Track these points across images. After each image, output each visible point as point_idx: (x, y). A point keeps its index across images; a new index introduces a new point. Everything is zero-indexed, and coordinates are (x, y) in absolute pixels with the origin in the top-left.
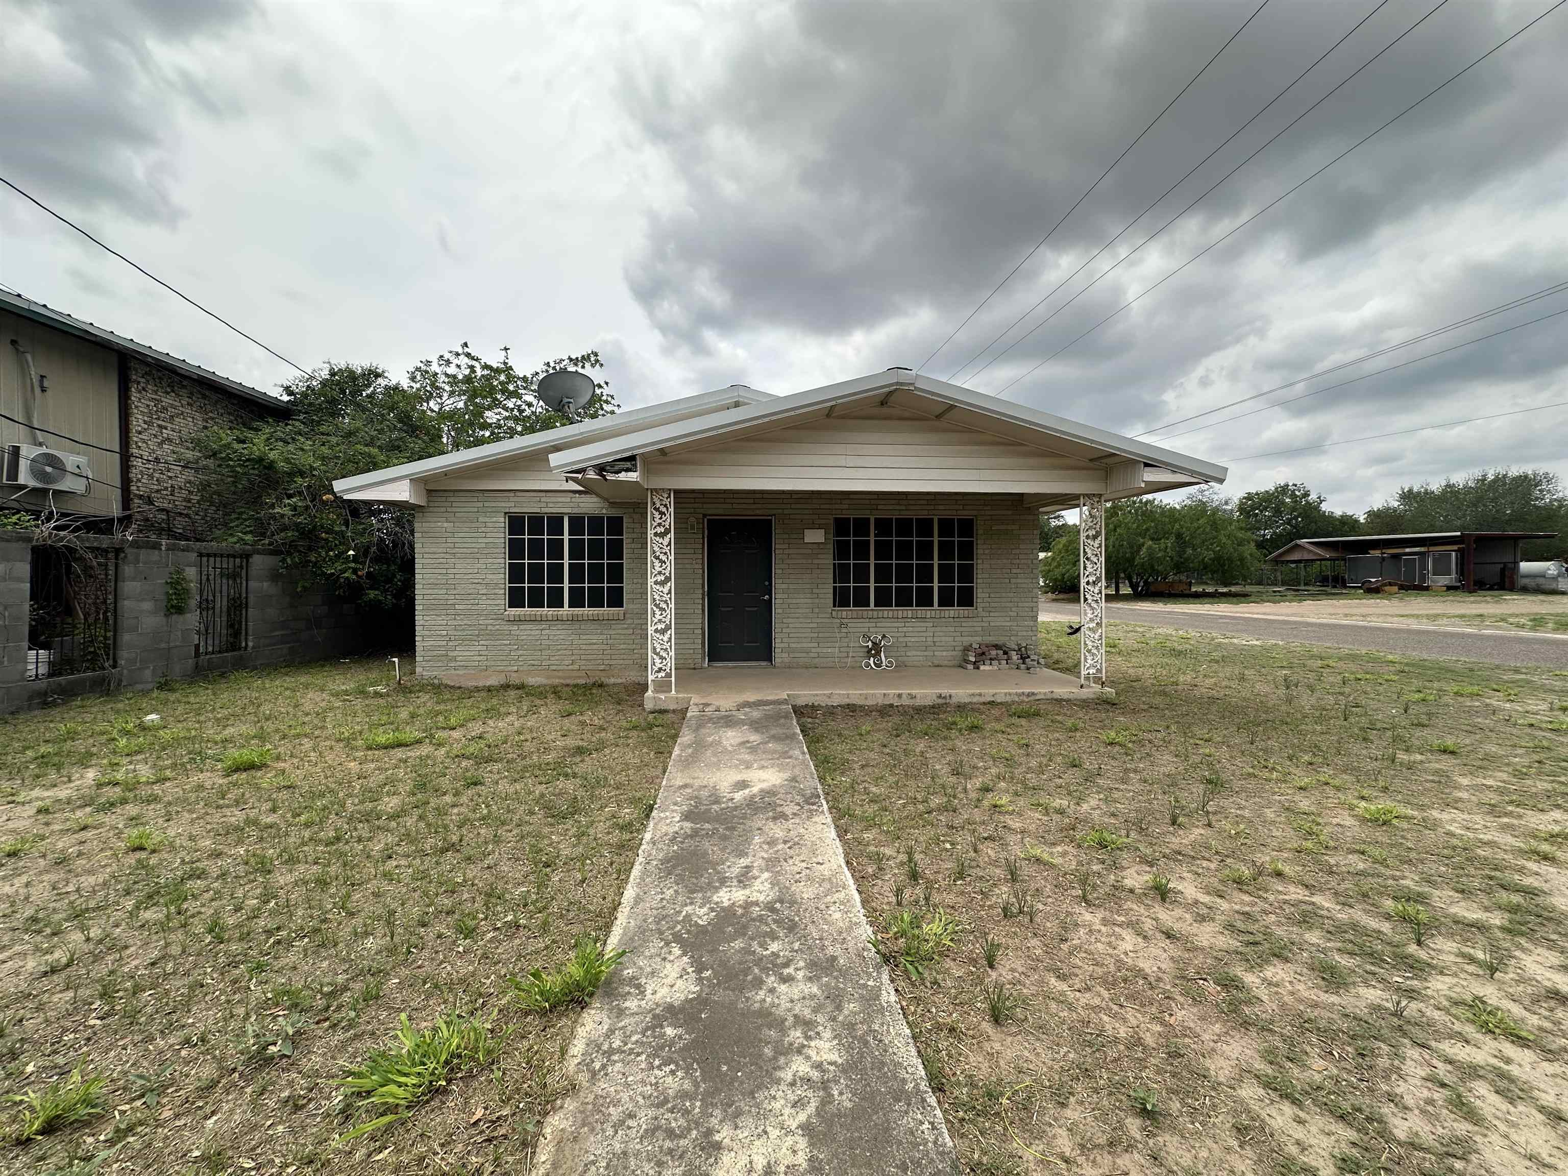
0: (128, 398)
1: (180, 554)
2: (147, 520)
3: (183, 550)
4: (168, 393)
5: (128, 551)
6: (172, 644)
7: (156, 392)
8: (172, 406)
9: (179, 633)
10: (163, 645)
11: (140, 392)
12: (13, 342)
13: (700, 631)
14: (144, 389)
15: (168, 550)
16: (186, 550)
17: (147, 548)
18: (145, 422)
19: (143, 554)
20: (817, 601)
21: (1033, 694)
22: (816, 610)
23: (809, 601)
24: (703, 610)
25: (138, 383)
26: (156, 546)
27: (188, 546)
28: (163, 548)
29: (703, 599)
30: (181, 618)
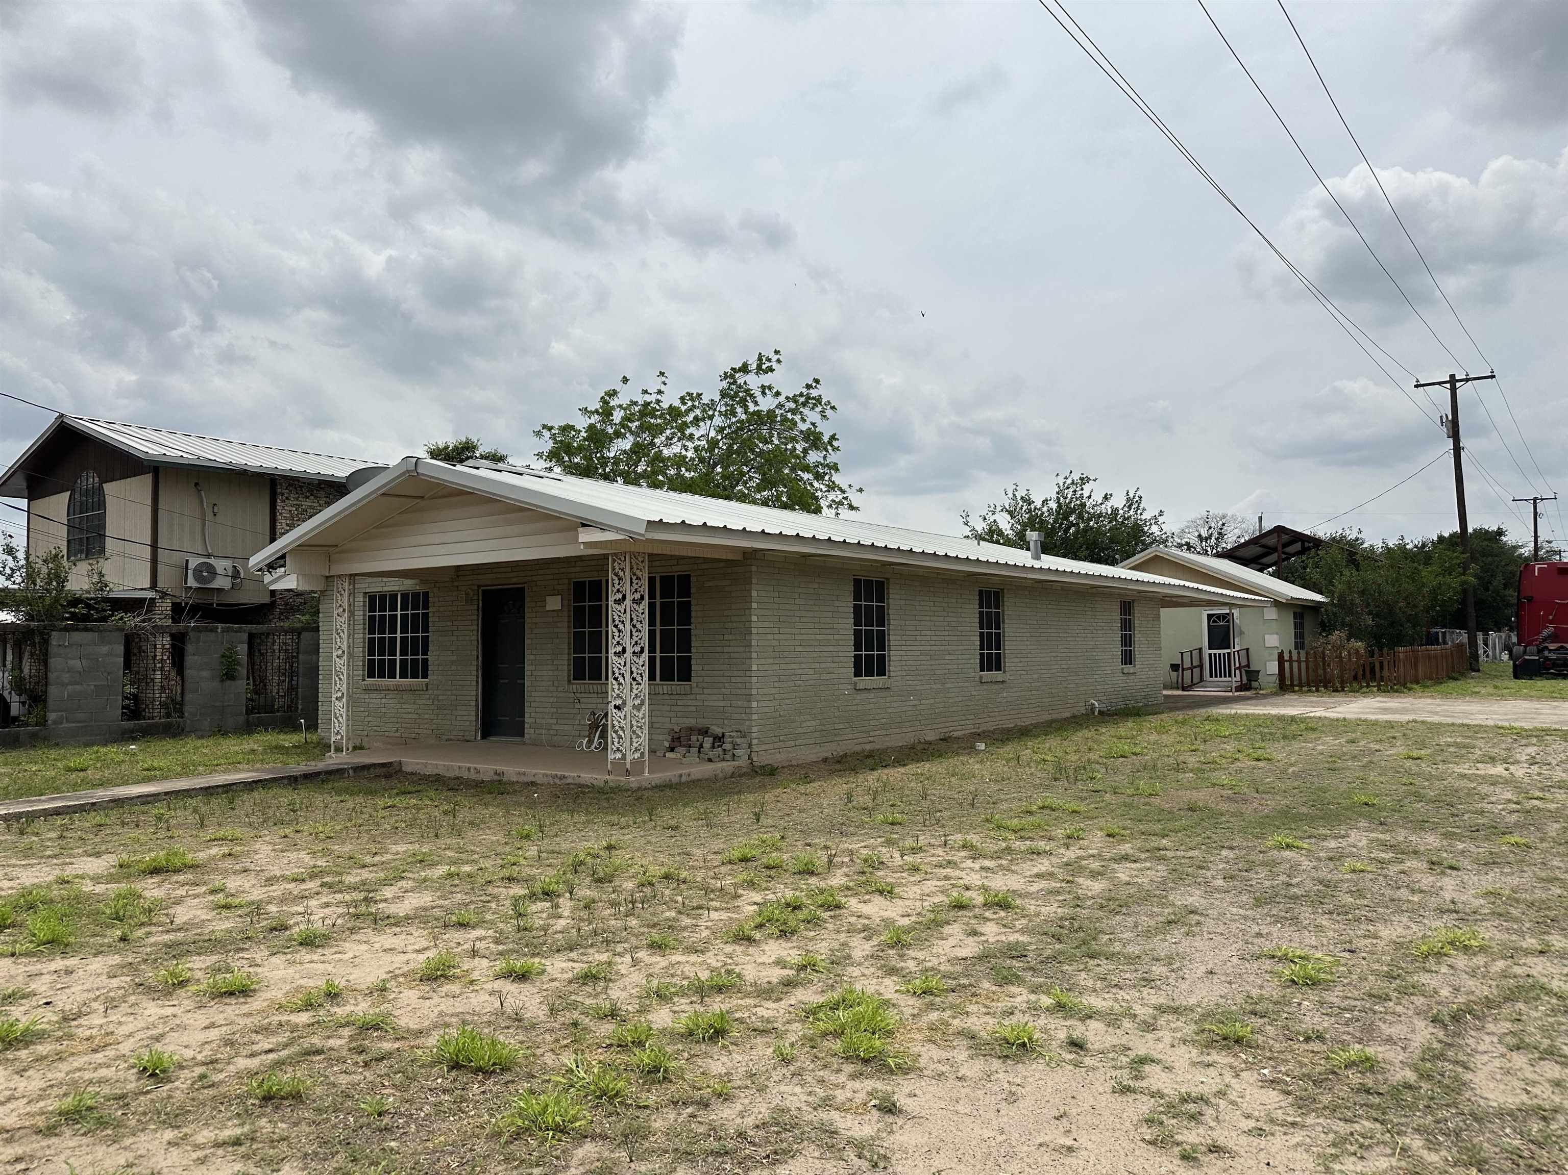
0: (275, 508)
1: (233, 634)
2: (287, 604)
3: (236, 632)
4: (308, 497)
5: (191, 634)
6: (226, 704)
7: (297, 499)
8: (311, 507)
9: (232, 696)
10: (218, 704)
11: (284, 501)
12: (196, 484)
13: (473, 703)
14: (287, 498)
15: (223, 632)
16: (239, 631)
17: (207, 631)
18: (287, 525)
19: (203, 636)
20: (555, 673)
21: (564, 777)
22: (556, 684)
23: (550, 673)
24: (477, 682)
25: (283, 494)
26: (214, 630)
27: (241, 628)
28: (219, 631)
29: (477, 671)
30: (233, 683)
